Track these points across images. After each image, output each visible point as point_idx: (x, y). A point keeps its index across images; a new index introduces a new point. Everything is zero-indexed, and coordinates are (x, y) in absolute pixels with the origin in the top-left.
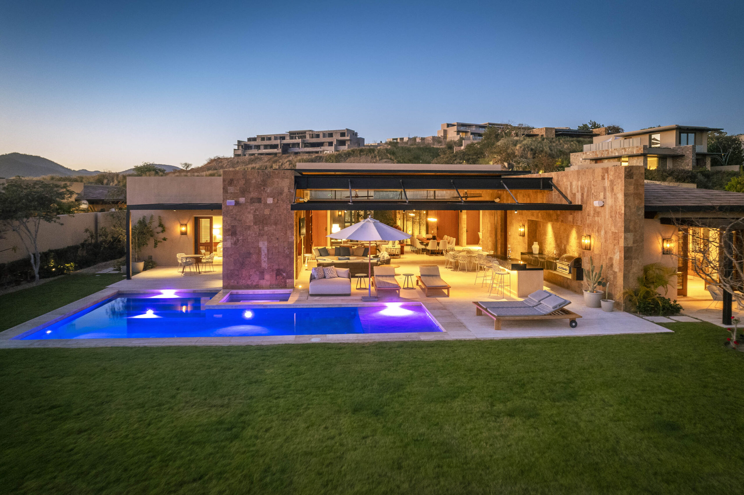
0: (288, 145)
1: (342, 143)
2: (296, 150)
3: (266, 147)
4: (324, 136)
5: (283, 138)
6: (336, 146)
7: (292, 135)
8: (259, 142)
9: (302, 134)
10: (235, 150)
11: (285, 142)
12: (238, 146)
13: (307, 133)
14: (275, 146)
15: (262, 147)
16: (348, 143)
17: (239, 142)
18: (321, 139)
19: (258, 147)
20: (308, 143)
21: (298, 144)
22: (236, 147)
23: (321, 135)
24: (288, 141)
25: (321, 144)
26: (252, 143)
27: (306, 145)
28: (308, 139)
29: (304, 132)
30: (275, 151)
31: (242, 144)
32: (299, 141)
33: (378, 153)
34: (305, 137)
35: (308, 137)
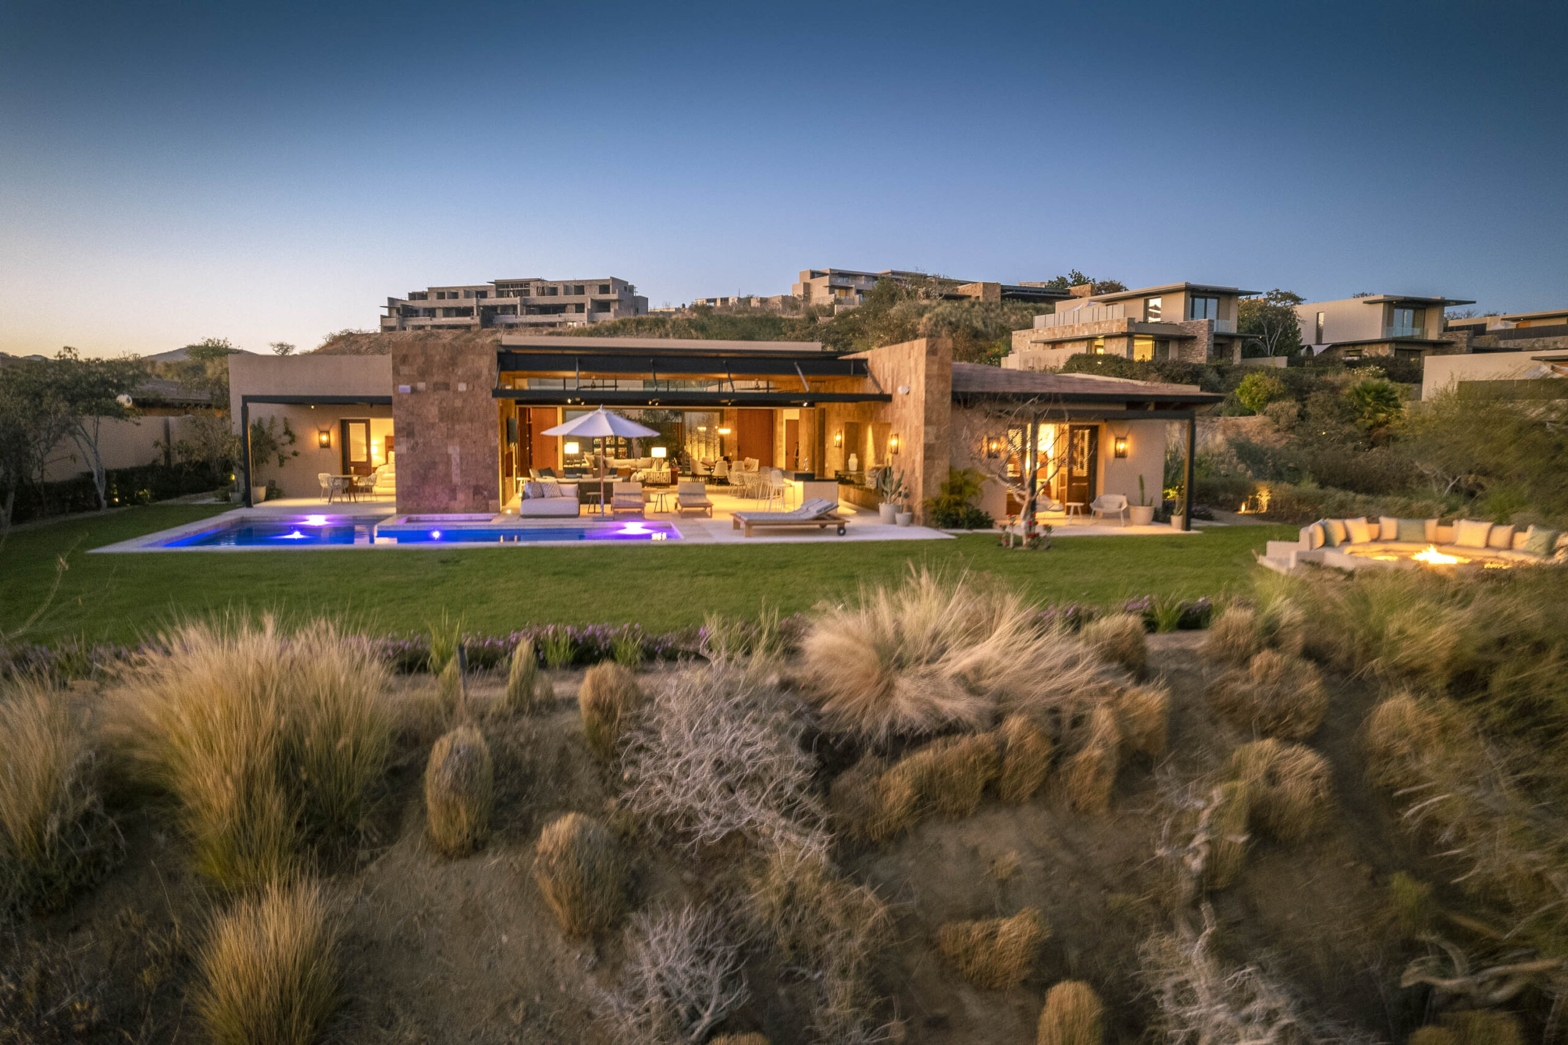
0: (494, 308)
1: (604, 306)
2: (511, 319)
3: (448, 312)
4: (567, 291)
5: (482, 293)
6: (590, 312)
7: (502, 288)
8: (432, 302)
9: (521, 287)
10: (383, 317)
11: (486, 302)
12: (390, 308)
13: (532, 284)
14: (466, 312)
15: (439, 313)
16: (614, 307)
17: (391, 301)
18: (560, 299)
19: (431, 312)
20: (534, 306)
21: (515, 307)
22: (386, 312)
23: (561, 290)
24: (492, 300)
25: (560, 309)
26: (419, 304)
27: (530, 309)
28: (534, 297)
29: (525, 283)
30: (466, 320)
31: (398, 305)
32: (517, 300)
33: (673, 327)
34: (527, 293)
35: (533, 293)
